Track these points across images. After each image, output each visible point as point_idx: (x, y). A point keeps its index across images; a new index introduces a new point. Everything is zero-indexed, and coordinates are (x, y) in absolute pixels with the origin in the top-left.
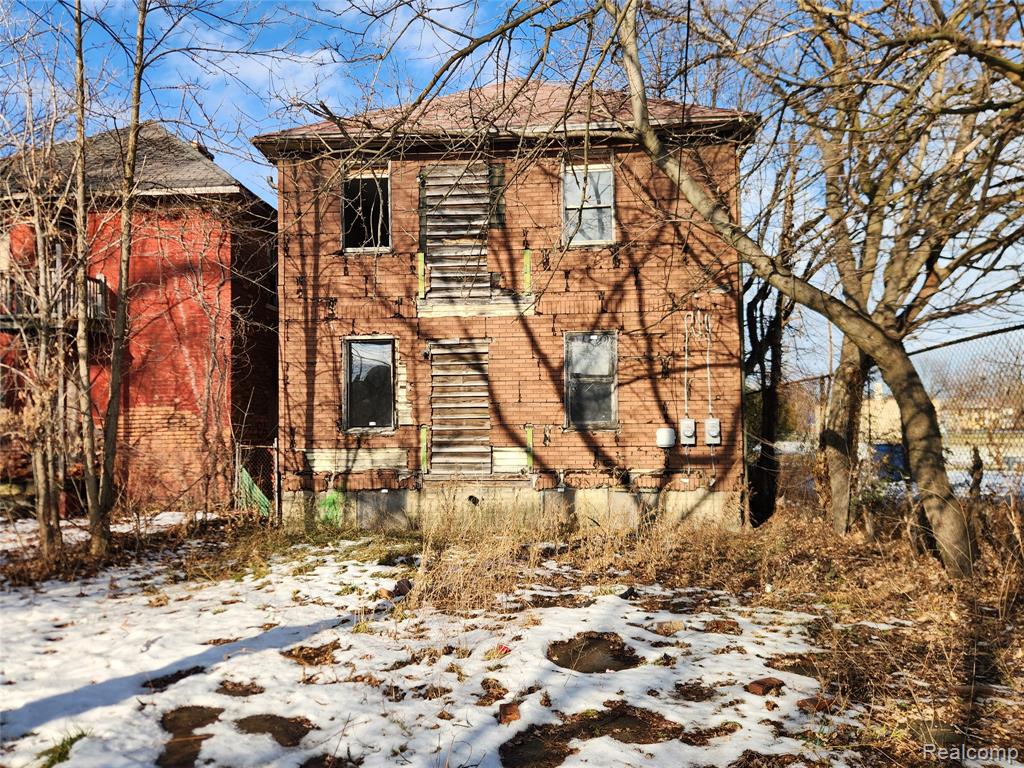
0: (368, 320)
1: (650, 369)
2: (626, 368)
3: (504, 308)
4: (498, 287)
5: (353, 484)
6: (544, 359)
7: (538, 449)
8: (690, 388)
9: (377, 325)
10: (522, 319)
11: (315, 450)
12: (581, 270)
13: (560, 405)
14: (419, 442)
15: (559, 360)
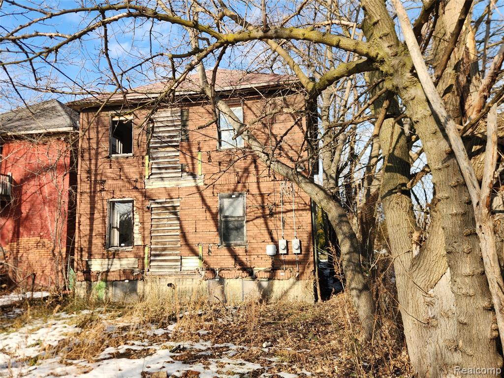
0: (121, 191)
1: (264, 213)
2: (250, 212)
3: (187, 182)
4: (185, 171)
5: (110, 278)
6: (208, 208)
7: (205, 257)
8: (284, 222)
9: (125, 193)
10: (197, 187)
11: (92, 260)
12: (227, 161)
13: (217, 233)
14: (144, 254)
15: (216, 209)
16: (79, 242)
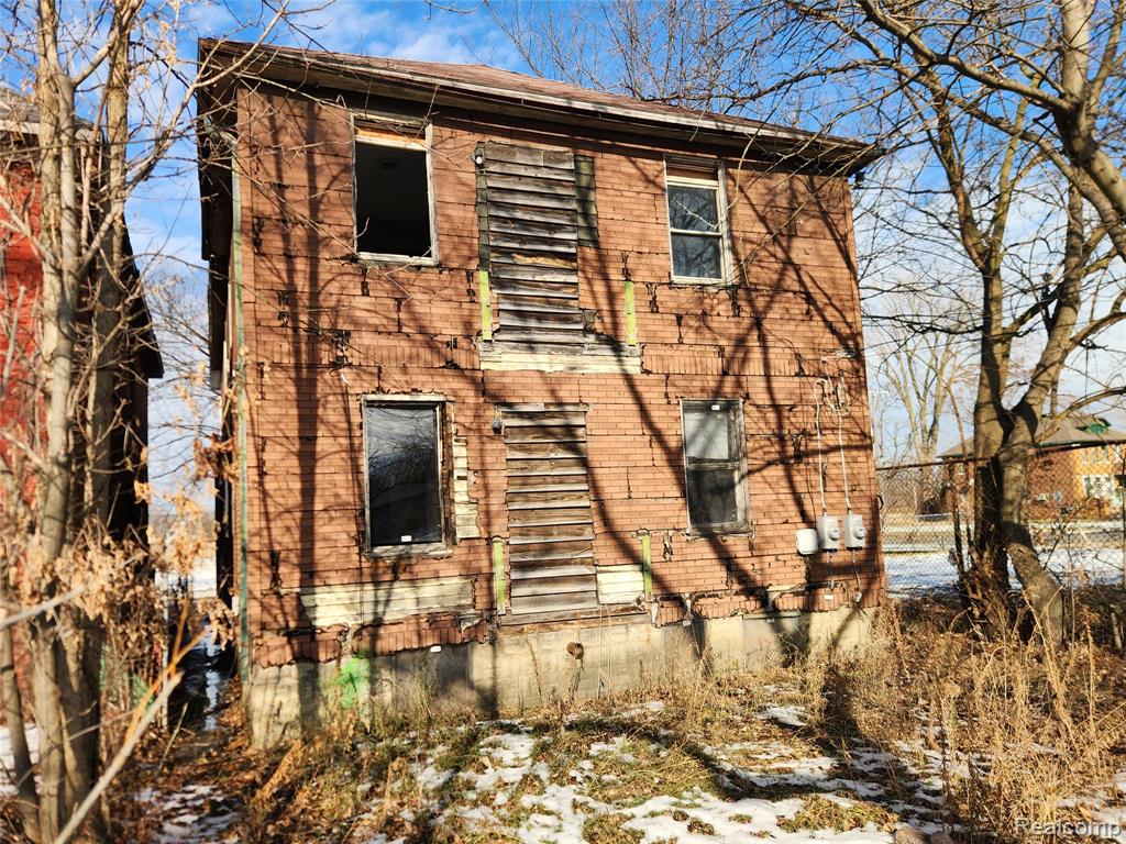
0: (404, 369)
1: (783, 451)
2: (755, 450)
3: (601, 363)
4: (593, 331)
6: (658, 436)
7: (657, 566)
8: (824, 475)
9: (419, 379)
10: (628, 378)
11: (317, 590)
12: (696, 315)
13: (681, 501)
14: (491, 564)
15: (676, 438)
16: (265, 533)
